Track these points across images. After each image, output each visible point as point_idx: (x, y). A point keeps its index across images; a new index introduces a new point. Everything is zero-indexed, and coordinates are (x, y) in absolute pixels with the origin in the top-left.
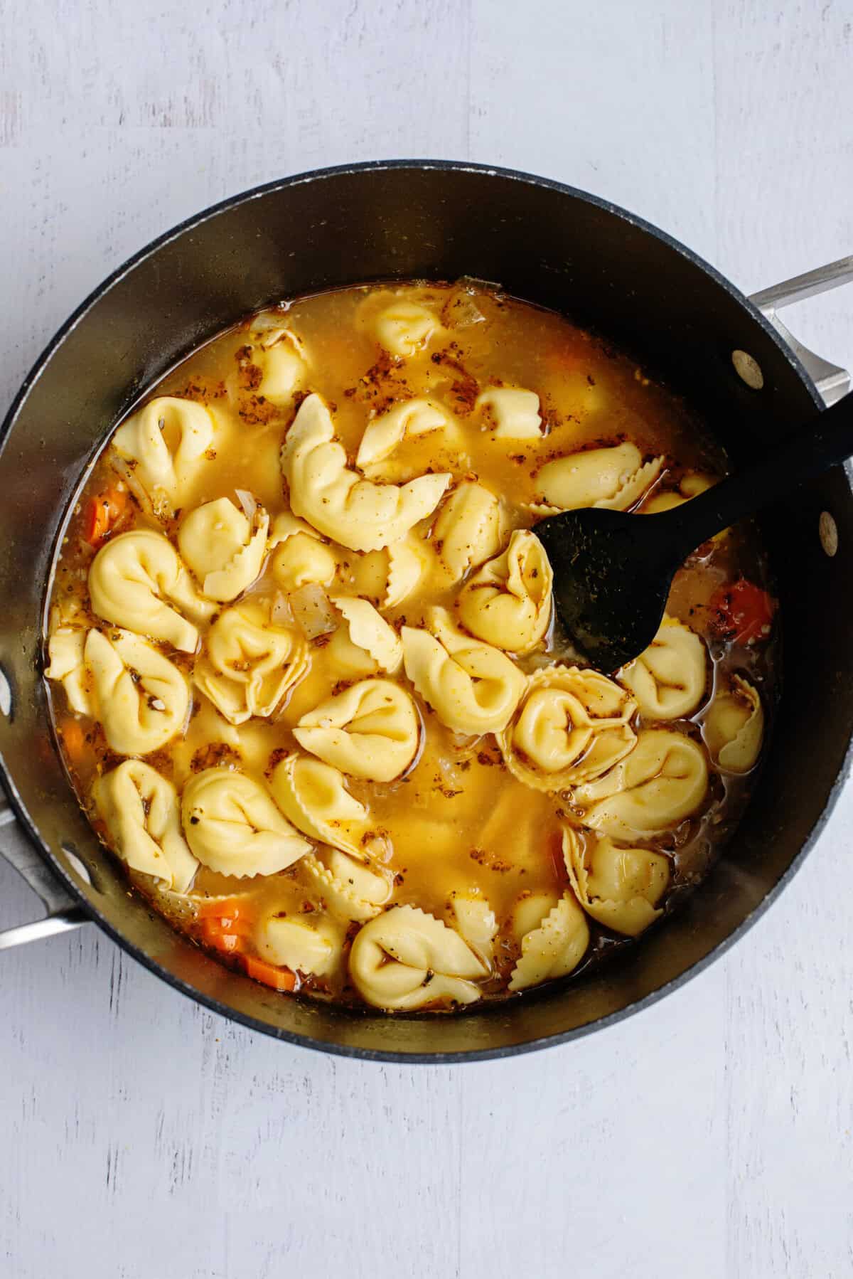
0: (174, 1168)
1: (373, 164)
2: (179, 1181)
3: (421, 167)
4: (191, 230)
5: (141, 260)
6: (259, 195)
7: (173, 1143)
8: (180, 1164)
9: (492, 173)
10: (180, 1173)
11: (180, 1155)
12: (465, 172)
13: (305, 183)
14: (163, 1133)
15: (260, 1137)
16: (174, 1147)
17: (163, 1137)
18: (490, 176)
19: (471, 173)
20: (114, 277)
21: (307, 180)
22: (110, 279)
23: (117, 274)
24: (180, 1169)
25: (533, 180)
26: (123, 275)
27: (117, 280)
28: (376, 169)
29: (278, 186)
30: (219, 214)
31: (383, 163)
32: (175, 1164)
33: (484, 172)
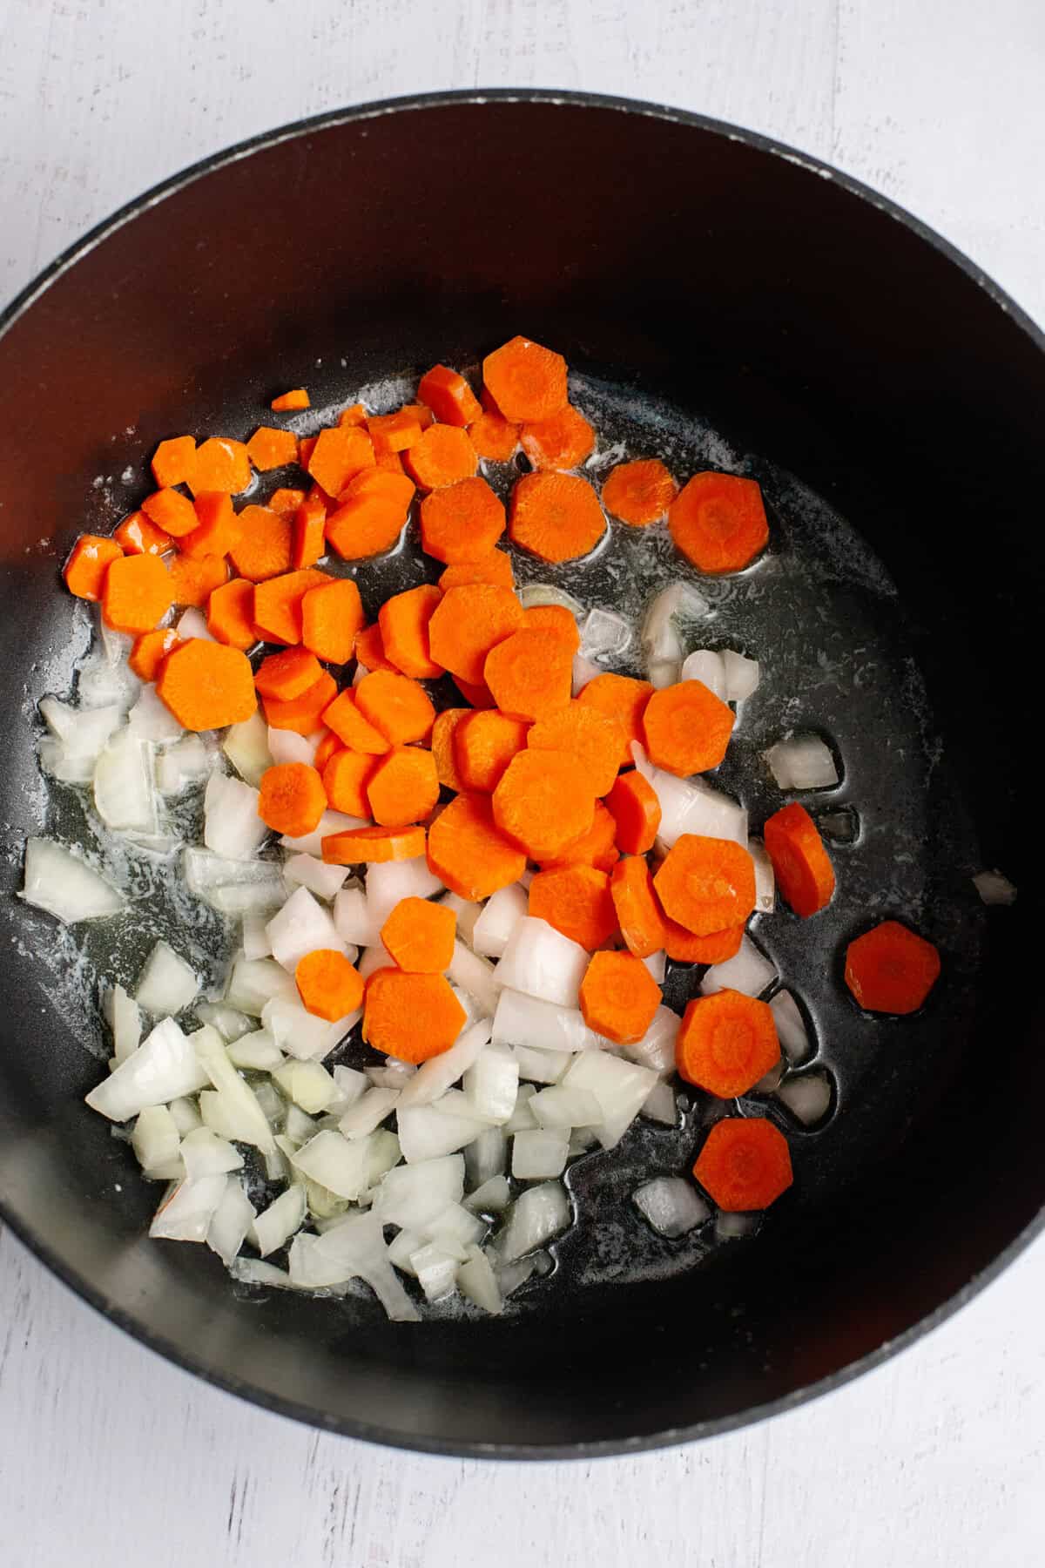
0: (332, 1510)
1: (660, 108)
2: (338, 1530)
3: (727, 134)
4: (368, 120)
5: (283, 138)
6: (480, 100)
7: (333, 1474)
8: (341, 1503)
9: (825, 174)
10: (340, 1521)
11: (341, 1493)
12: (788, 162)
13: (552, 105)
14: (318, 1458)
15: (463, 1471)
16: (333, 1480)
17: (318, 1464)
18: (821, 179)
19: (794, 166)
20: (235, 150)
21: (557, 101)
22: (230, 152)
23: (242, 147)
24: (340, 1514)
25: (882, 203)
26: (250, 152)
27: (239, 156)
28: (661, 116)
29: (513, 96)
30: (416, 110)
31: (674, 111)
32: (332, 1505)
33: (814, 169)
